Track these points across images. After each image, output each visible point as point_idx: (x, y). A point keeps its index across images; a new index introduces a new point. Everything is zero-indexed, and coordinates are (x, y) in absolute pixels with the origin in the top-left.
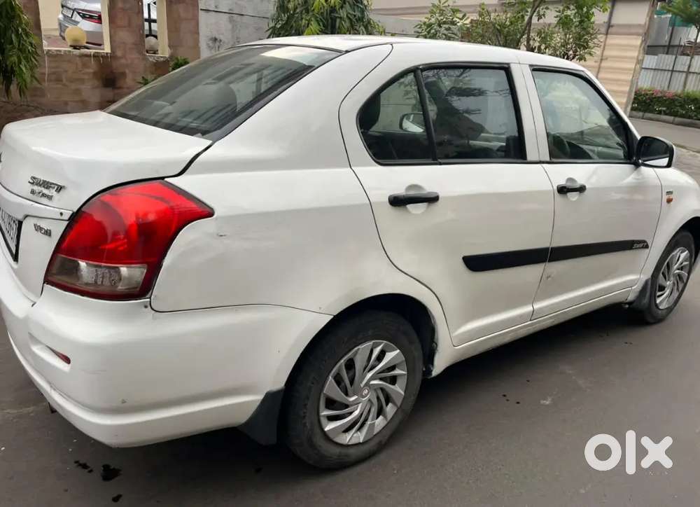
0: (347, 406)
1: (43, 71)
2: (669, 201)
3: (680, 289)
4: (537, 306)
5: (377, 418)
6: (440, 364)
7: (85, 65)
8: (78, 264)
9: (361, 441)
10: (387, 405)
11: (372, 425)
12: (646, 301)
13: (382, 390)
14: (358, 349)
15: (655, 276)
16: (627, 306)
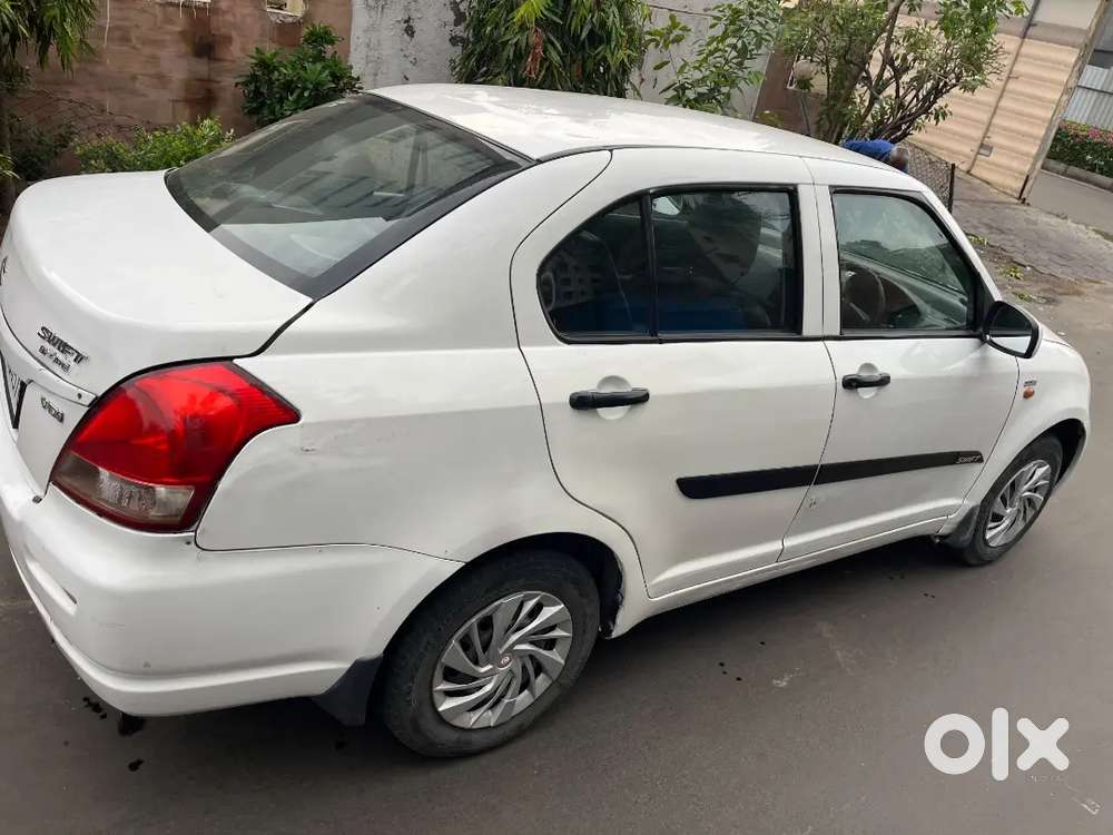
0: (475, 679)
1: (101, 22)
2: (1027, 395)
3: (1029, 518)
4: (789, 543)
5: (520, 692)
6: (624, 622)
7: (168, 20)
8: (98, 472)
9: (492, 724)
10: (537, 675)
11: (512, 704)
12: (968, 535)
13: (532, 657)
14: (500, 605)
15: (987, 501)
16: (938, 541)
